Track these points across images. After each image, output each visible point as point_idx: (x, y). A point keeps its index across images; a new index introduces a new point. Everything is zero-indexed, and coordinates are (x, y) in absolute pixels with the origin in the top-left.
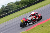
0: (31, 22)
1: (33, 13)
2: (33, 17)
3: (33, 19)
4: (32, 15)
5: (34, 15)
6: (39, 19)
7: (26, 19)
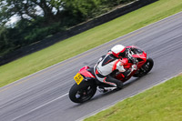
0: (111, 84)
1: (118, 49)
2: (118, 65)
3: (118, 70)
4: (115, 56)
5: (122, 55)
6: (141, 71)
7: (91, 72)
